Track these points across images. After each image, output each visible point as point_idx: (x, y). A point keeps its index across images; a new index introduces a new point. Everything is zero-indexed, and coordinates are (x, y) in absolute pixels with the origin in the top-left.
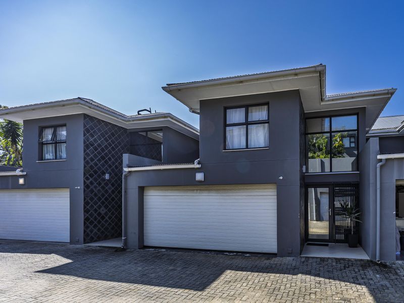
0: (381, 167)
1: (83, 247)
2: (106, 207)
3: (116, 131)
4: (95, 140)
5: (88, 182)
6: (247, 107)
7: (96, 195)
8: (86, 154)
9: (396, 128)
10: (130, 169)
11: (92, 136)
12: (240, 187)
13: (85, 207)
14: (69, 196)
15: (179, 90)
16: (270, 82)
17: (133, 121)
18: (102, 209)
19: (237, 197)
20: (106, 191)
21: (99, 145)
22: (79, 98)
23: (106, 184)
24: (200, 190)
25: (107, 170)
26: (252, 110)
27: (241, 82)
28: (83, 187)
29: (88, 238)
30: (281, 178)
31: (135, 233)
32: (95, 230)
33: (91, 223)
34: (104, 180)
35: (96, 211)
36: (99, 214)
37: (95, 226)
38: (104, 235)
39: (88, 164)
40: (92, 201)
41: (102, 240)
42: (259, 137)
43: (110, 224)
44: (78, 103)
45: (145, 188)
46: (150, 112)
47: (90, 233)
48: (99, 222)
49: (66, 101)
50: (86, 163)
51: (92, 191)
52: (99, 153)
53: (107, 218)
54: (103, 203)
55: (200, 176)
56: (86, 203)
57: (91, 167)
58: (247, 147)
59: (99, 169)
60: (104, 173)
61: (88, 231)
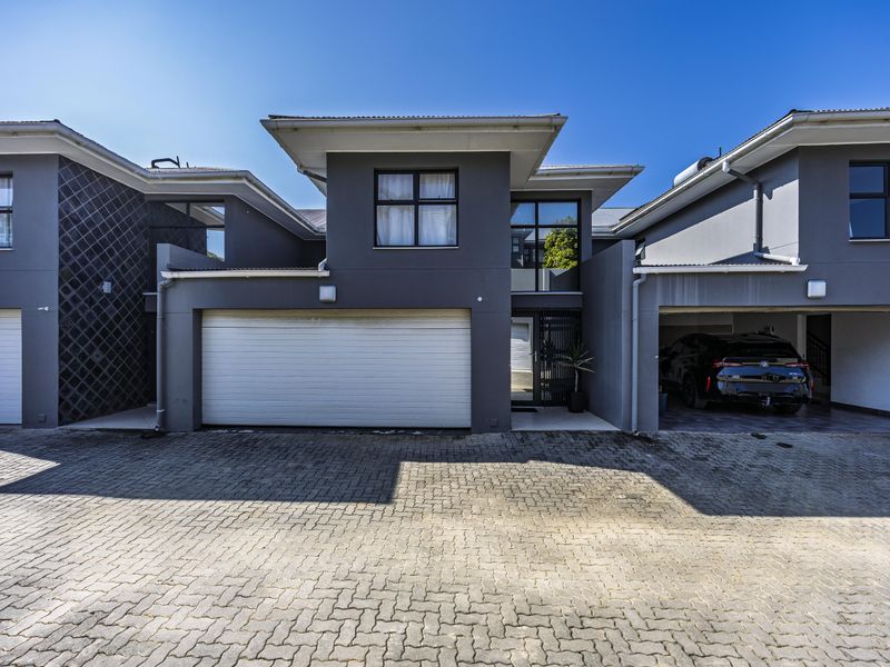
0: (640, 285)
1: (60, 432)
2: (104, 349)
3: (122, 196)
4: (82, 212)
5: (67, 298)
6: (417, 174)
7: (83, 325)
8: (63, 240)
9: (613, 226)
10: (176, 275)
11: (77, 203)
12: (400, 313)
13: (61, 350)
14: (20, 326)
15: (296, 129)
16: (469, 134)
17: (164, 179)
18: (95, 353)
19: (395, 332)
20: (105, 317)
21: (90, 223)
22: (56, 121)
23: (105, 303)
24: (323, 318)
25: (106, 273)
26: (424, 179)
27: (419, 128)
28: (56, 307)
29: (68, 413)
30: (480, 299)
31: (185, 401)
32: (83, 397)
33: (75, 382)
34: (100, 293)
35: (83, 357)
36: (90, 364)
37: (82, 389)
38: (100, 406)
39: (67, 261)
40: (75, 338)
41: (97, 416)
42: (439, 227)
43: (111, 383)
44: (52, 133)
45: (205, 313)
46: (178, 164)
47: (71, 403)
48: (90, 380)
49: (23, 123)
50: (64, 257)
51: (76, 317)
52: (90, 239)
53: (105, 371)
54: (98, 341)
55: (327, 293)
56: (64, 341)
57: (74, 267)
58: (416, 243)
59: (90, 270)
60: (99, 281)
61: (67, 398)
